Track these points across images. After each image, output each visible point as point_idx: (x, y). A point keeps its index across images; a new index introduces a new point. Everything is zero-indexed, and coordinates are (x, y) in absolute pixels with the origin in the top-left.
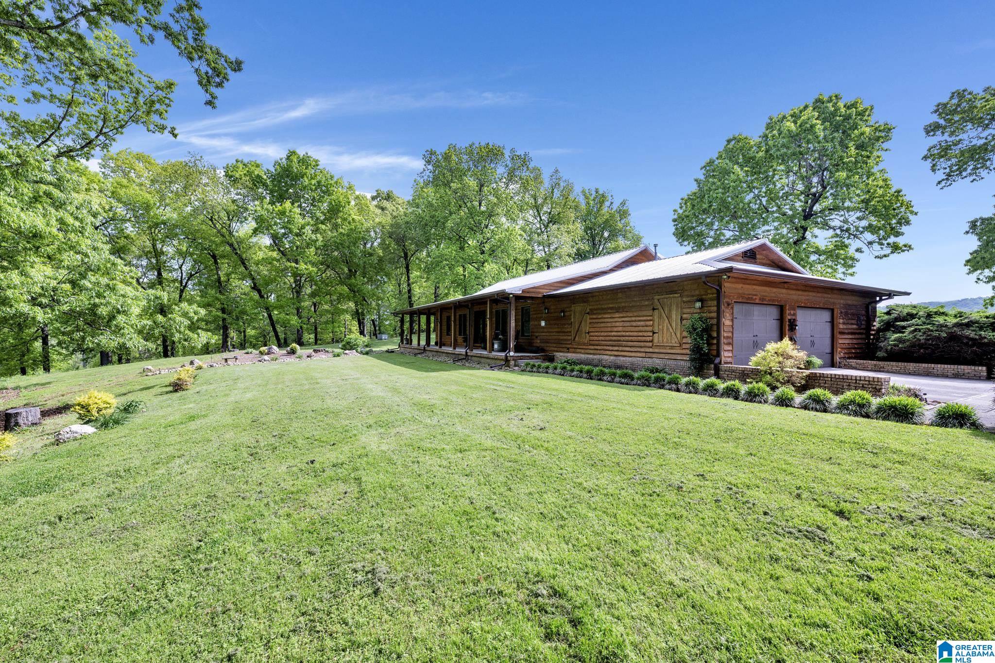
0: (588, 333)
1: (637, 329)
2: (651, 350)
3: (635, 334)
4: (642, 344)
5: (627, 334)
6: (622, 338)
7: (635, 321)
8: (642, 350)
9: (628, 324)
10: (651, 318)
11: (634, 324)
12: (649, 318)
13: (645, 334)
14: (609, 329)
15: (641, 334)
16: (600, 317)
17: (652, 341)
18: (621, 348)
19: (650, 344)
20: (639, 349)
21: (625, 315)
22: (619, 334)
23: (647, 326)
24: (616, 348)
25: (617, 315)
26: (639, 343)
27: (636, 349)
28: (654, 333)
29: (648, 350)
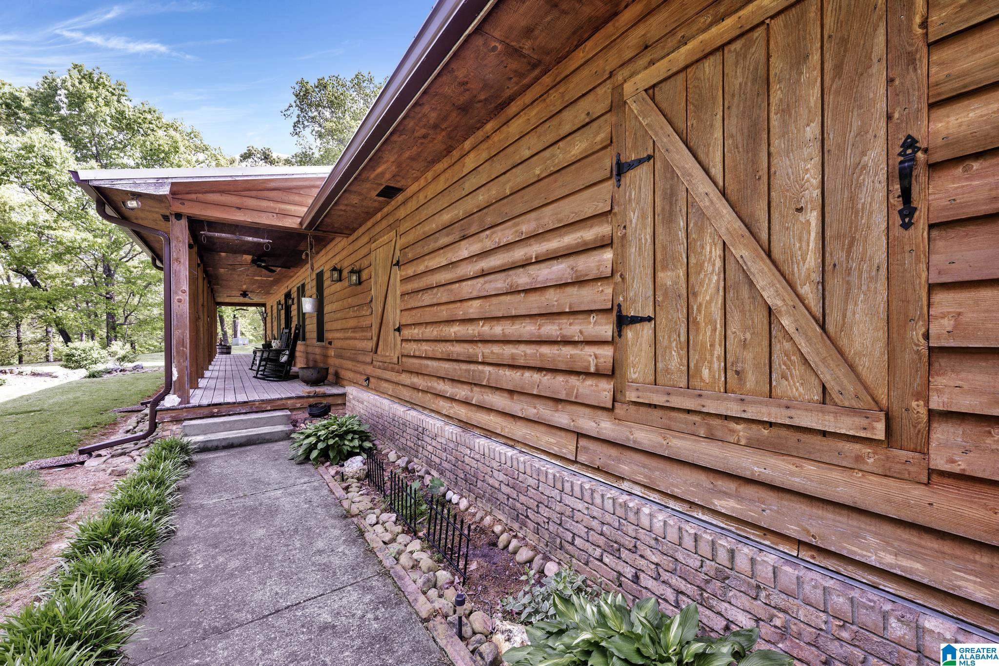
0: (399, 330)
1: (534, 303)
2: (606, 427)
3: (528, 329)
4: (558, 384)
5: (498, 330)
6: (481, 351)
7: (525, 264)
8: (562, 418)
9: (498, 283)
10: (602, 230)
11: (522, 279)
12: (589, 234)
13: (573, 329)
14: (444, 313)
15: (550, 329)
16: (421, 268)
17: (612, 373)
18: (477, 395)
19: (603, 390)
20: (544, 411)
21: (489, 245)
22: (471, 330)
23: (580, 283)
24: (462, 392)
25: (465, 250)
26: (546, 379)
27: (531, 410)
28: (623, 321)
29: (587, 423)
